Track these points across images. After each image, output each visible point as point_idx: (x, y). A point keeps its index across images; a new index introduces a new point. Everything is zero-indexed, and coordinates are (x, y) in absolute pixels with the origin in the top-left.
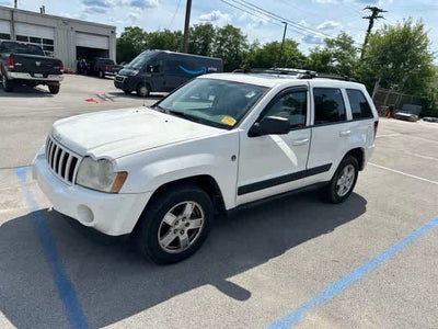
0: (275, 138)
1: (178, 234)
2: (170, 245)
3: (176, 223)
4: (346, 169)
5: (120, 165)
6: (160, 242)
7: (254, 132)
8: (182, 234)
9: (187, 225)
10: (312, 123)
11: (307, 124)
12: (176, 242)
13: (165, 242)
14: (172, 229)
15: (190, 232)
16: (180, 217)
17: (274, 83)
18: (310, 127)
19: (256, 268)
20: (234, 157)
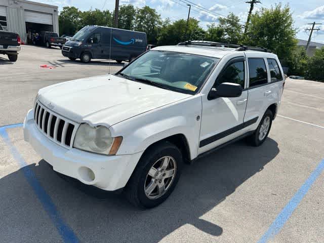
0: (226, 100)
1: (158, 183)
2: (152, 192)
3: (157, 174)
4: (265, 120)
5: (116, 131)
6: (146, 191)
7: (211, 96)
8: (160, 182)
9: (164, 175)
10: (248, 87)
11: (245, 87)
12: (156, 190)
13: (149, 191)
14: (153, 180)
15: (166, 180)
16: (160, 169)
17: (223, 55)
18: (247, 89)
19: (219, 206)
20: (198, 118)
